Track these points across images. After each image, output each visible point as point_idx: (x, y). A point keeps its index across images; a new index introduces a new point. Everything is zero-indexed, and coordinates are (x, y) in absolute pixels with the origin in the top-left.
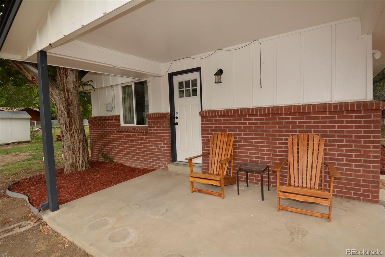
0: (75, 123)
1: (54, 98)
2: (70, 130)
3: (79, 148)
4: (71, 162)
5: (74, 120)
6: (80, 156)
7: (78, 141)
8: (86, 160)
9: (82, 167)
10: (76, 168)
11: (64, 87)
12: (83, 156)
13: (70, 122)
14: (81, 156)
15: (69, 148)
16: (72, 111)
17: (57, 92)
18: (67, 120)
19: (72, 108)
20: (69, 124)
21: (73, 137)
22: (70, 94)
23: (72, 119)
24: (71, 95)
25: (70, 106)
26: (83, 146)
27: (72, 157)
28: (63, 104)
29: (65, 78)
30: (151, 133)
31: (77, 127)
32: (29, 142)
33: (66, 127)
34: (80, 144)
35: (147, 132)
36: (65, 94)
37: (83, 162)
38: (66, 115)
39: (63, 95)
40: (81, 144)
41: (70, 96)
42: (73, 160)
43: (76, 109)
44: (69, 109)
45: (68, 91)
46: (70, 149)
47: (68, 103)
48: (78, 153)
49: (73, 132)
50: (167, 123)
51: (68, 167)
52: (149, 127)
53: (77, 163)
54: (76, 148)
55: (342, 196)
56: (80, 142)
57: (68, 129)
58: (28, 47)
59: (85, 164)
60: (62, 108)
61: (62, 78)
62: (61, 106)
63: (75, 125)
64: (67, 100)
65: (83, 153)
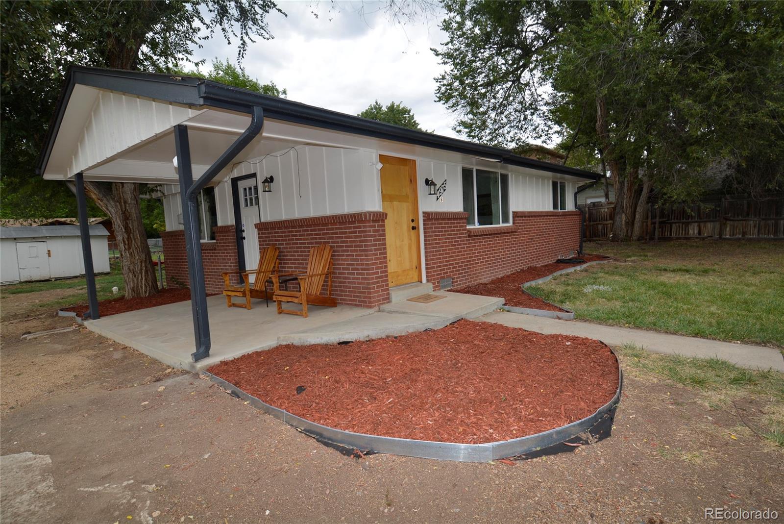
0: (135, 239)
1: (110, 212)
2: (129, 248)
3: (141, 269)
4: (132, 286)
5: (133, 236)
6: (142, 279)
7: (139, 261)
8: (150, 284)
9: (146, 292)
10: (138, 294)
11: (120, 198)
12: (146, 279)
13: (129, 238)
14: (144, 279)
15: (129, 269)
16: (130, 225)
17: (113, 204)
18: (126, 236)
19: (131, 221)
20: (128, 241)
21: (132, 256)
22: (127, 205)
23: (131, 235)
24: (129, 206)
25: (128, 219)
26: (146, 267)
27: (133, 279)
28: (119, 217)
29: (121, 187)
30: (219, 250)
31: (137, 243)
32: (107, 274)
33: (125, 244)
34: (141, 265)
35: (215, 249)
36: (121, 206)
37: (146, 286)
38: (124, 230)
39: (119, 207)
40: (143, 265)
41: (127, 208)
42: (134, 283)
43: (136, 224)
44: (127, 223)
45: (125, 202)
46: (130, 271)
47: (126, 216)
48: (140, 275)
49: (133, 250)
50: (231, 237)
51: (129, 292)
52: (217, 243)
53: (140, 287)
54: (137, 269)
55: (351, 304)
56: (141, 262)
57: (127, 247)
58: (68, 169)
59: (148, 289)
60: (119, 222)
61: (118, 187)
62: (118, 220)
63: (135, 242)
64: (124, 213)
65: (145, 276)
